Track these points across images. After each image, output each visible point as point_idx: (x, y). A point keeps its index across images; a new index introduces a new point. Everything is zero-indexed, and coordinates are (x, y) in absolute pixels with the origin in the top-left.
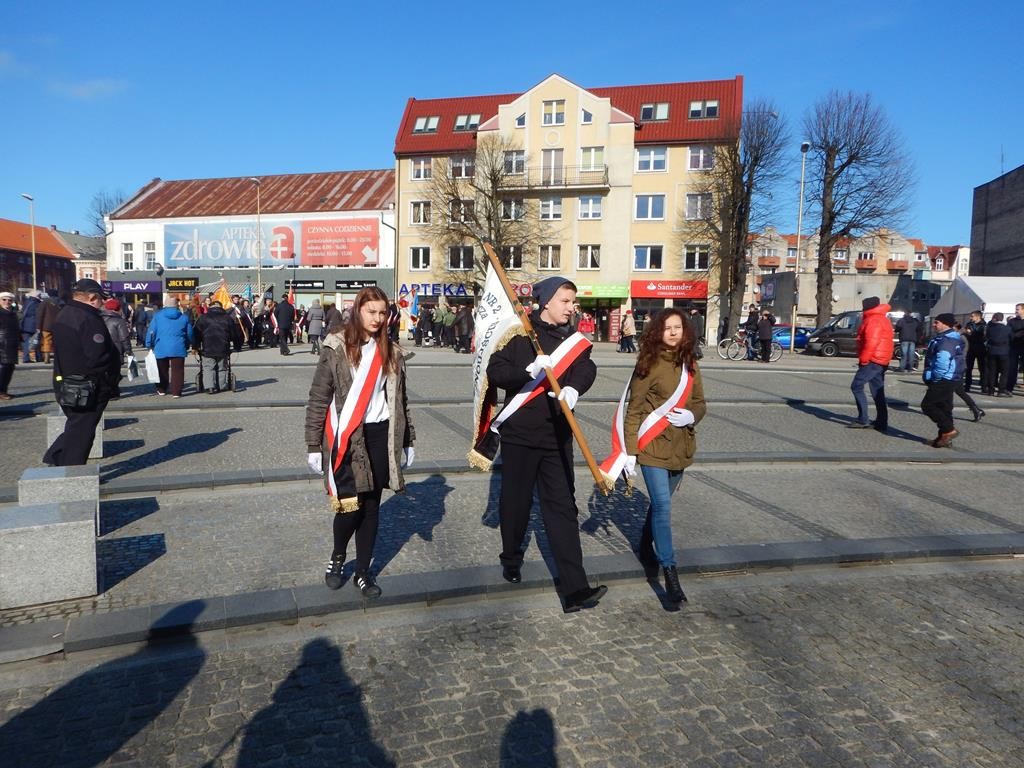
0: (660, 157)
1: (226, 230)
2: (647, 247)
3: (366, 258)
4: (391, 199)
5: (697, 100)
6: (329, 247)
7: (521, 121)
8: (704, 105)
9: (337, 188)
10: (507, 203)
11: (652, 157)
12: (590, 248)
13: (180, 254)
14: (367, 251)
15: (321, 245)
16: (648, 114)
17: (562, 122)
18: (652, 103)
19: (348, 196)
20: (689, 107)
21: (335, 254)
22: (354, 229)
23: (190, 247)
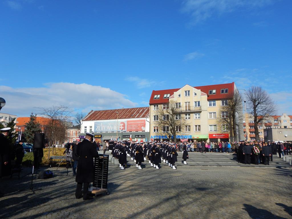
0: (214, 103)
1: (109, 123)
2: (213, 125)
3: (142, 129)
4: (148, 115)
6: (133, 127)
7: (180, 96)
9: (136, 112)
10: (177, 115)
11: (212, 103)
12: (198, 126)
13: (98, 129)
14: (143, 128)
15: (132, 126)
16: (211, 92)
17: (189, 95)
18: (212, 89)
19: (138, 114)
21: (135, 128)
22: (140, 122)
23: (100, 127)
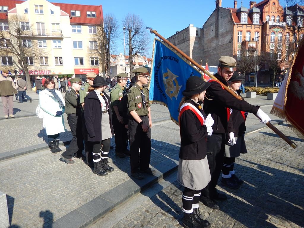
0: (79, 29)
2: (78, 58)
5: (89, 11)
7: (26, 11)
8: (91, 13)
10: (24, 41)
11: (77, 28)
12: (59, 58)
16: (73, 14)
17: (43, 13)
18: (74, 10)
20: (86, 13)
